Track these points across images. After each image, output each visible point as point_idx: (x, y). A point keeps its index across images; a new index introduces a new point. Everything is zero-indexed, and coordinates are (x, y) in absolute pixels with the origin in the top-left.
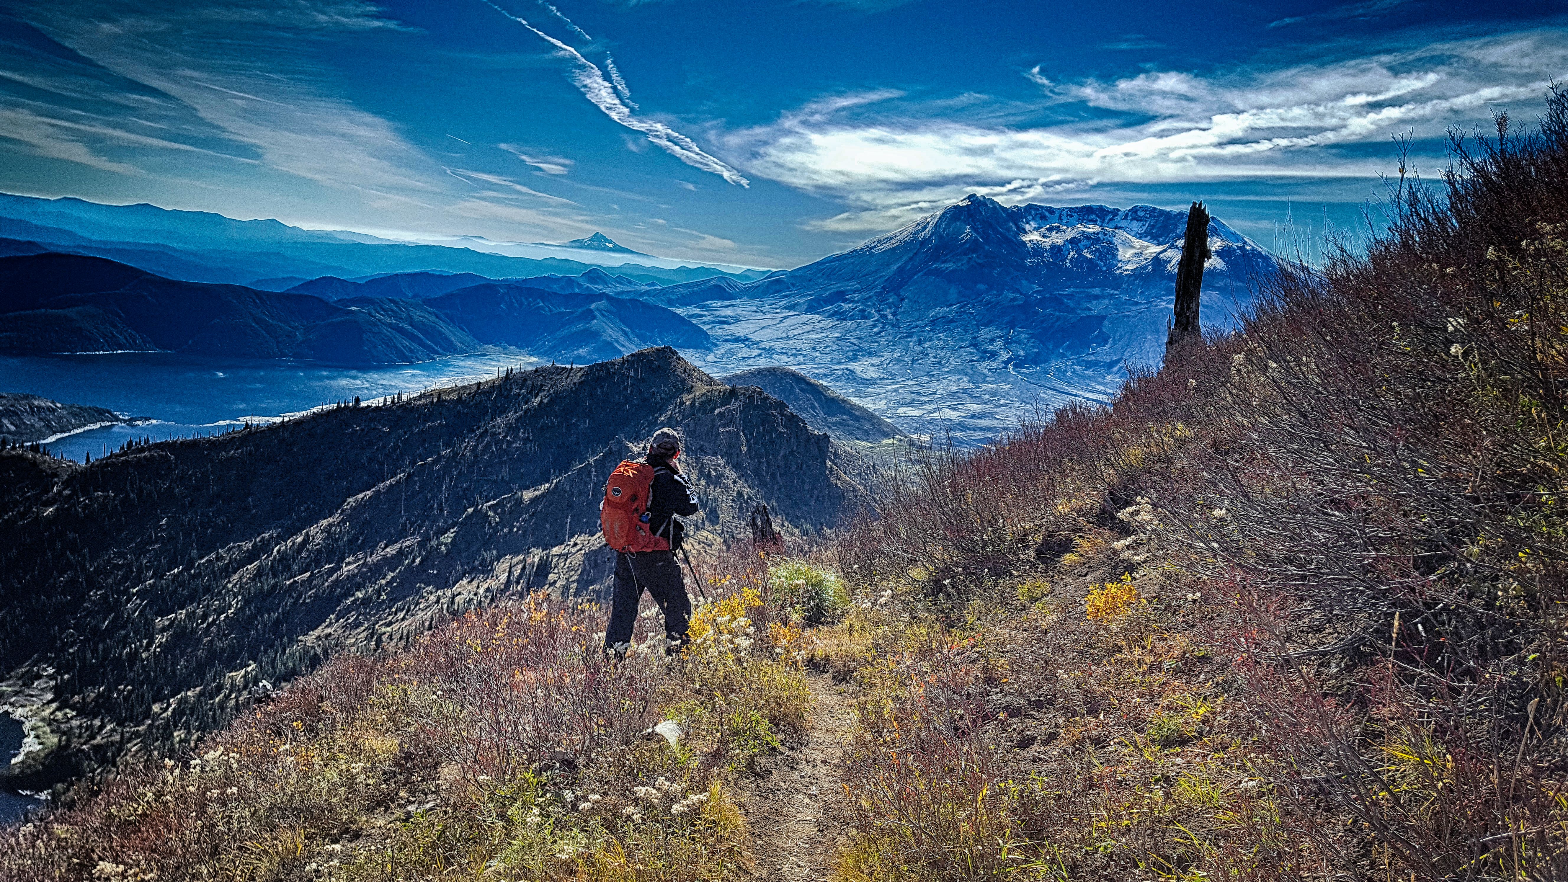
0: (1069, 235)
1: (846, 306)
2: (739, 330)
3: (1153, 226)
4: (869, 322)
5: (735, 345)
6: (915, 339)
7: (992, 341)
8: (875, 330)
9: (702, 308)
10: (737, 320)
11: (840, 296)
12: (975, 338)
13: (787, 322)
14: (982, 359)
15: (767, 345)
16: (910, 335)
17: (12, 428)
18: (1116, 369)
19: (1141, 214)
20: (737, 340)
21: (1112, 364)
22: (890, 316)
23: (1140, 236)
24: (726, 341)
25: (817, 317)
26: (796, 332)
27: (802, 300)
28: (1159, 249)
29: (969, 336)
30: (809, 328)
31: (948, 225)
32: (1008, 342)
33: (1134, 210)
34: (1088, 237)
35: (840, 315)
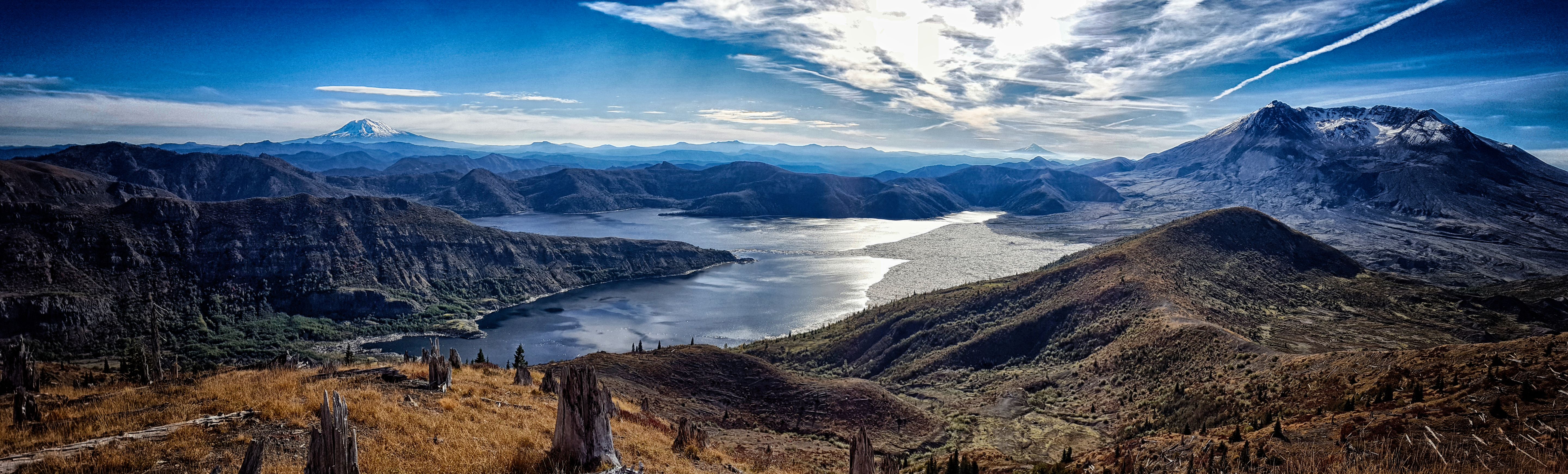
0: (1337, 124)
1: (1203, 172)
2: (1137, 189)
3: (1389, 118)
4: (1221, 182)
5: (1137, 199)
6: (1254, 192)
7: (1307, 191)
8: (1226, 186)
9: (1108, 177)
10: (1134, 183)
11: (1199, 166)
12: (1294, 189)
13: (1167, 183)
14: (1304, 203)
15: (1159, 198)
16: (1251, 189)
17: (666, 264)
18: (1397, 207)
19: (1380, 110)
20: (1137, 195)
21: (1393, 204)
22: (1234, 178)
23: (1381, 123)
24: (1130, 196)
25: (1185, 180)
26: (1174, 189)
27: (1174, 169)
28: (1400, 130)
29: (1290, 188)
30: (1182, 186)
31: (1262, 121)
32: (1317, 191)
33: (1375, 108)
34: (1350, 125)
35: (1201, 178)
